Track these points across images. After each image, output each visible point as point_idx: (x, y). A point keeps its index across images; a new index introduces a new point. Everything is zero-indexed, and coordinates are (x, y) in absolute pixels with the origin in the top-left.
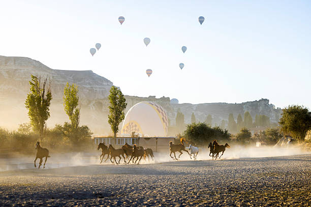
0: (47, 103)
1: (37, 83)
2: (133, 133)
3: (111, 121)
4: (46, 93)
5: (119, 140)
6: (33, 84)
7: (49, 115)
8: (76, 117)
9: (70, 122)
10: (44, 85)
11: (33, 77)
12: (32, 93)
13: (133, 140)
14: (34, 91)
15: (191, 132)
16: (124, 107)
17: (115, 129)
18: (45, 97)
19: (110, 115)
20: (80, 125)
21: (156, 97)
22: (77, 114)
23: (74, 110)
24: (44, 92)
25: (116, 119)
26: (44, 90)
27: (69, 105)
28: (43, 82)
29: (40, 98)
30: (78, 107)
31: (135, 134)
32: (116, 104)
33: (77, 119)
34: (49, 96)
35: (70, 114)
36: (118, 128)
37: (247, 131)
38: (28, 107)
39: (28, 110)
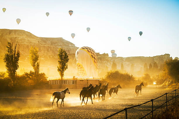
0: (17, 59)
1: (11, 47)
2: (74, 77)
3: (59, 70)
4: (16, 53)
5: (64, 81)
6: (9, 48)
7: (18, 66)
8: (37, 68)
9: (33, 71)
10: (15, 48)
11: (9, 43)
12: (7, 53)
13: (73, 81)
14: (9, 52)
15: (109, 76)
16: (67, 61)
17: (62, 75)
18: (16, 55)
19: (59, 66)
20: (40, 73)
21: (100, 54)
22: (38, 66)
23: (36, 63)
24: (15, 52)
25: (62, 69)
26: (15, 51)
27: (33, 60)
28: (15, 46)
29: (13, 56)
30: (38, 61)
31: (75, 78)
32: (62, 59)
33: (38, 69)
34: (18, 54)
35: (34, 66)
36: (63, 74)
37: (148, 75)
38: (5, 62)
39: (5, 64)
